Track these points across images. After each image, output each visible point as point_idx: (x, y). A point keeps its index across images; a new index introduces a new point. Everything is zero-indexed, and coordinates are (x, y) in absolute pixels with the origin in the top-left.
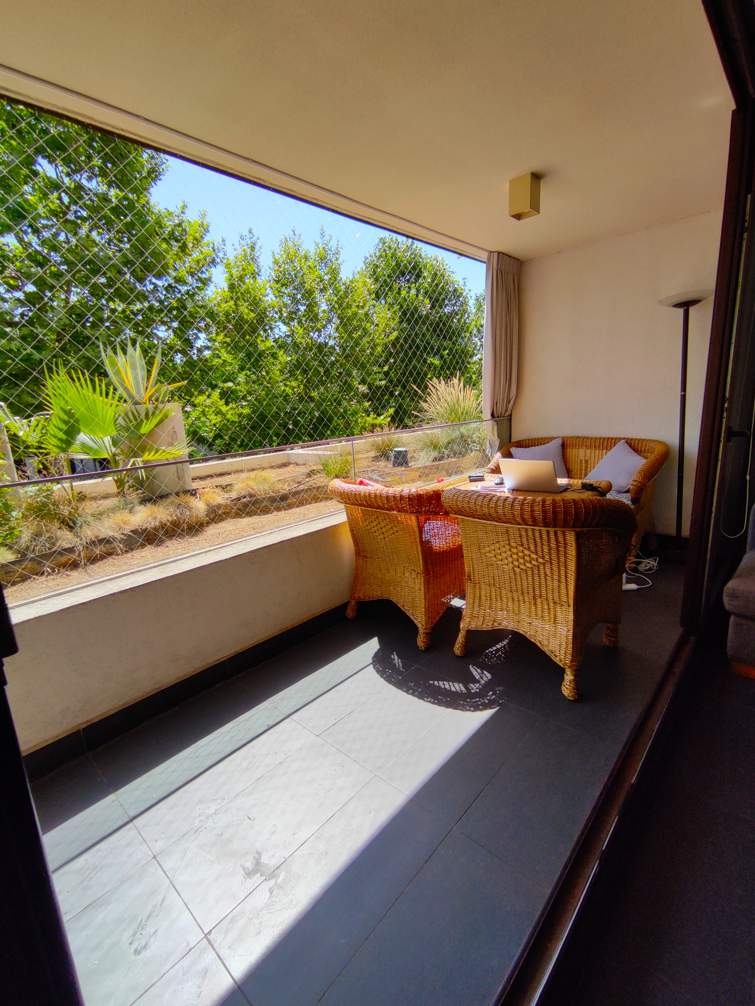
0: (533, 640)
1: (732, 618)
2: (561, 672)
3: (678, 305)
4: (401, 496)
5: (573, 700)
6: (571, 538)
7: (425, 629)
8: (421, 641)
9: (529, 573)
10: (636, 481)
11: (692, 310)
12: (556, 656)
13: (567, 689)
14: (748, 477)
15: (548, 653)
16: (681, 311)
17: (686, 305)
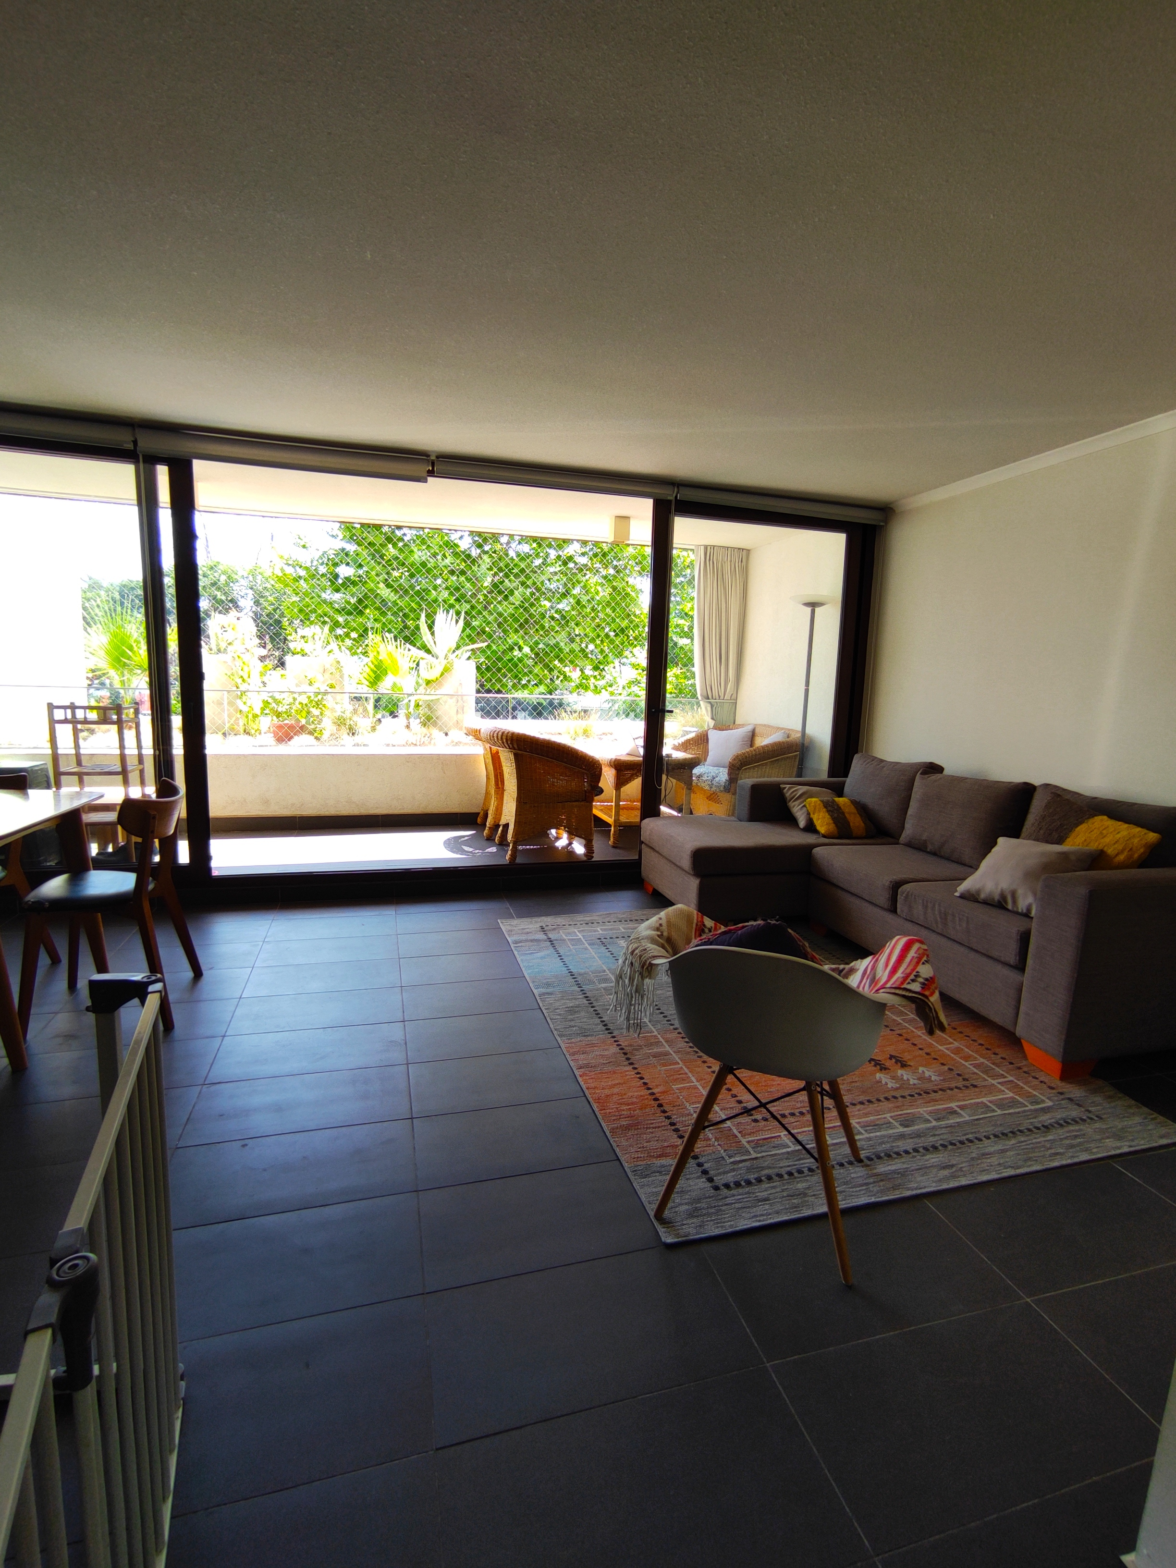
3: (807, 604)
16: (809, 610)
17: (813, 605)
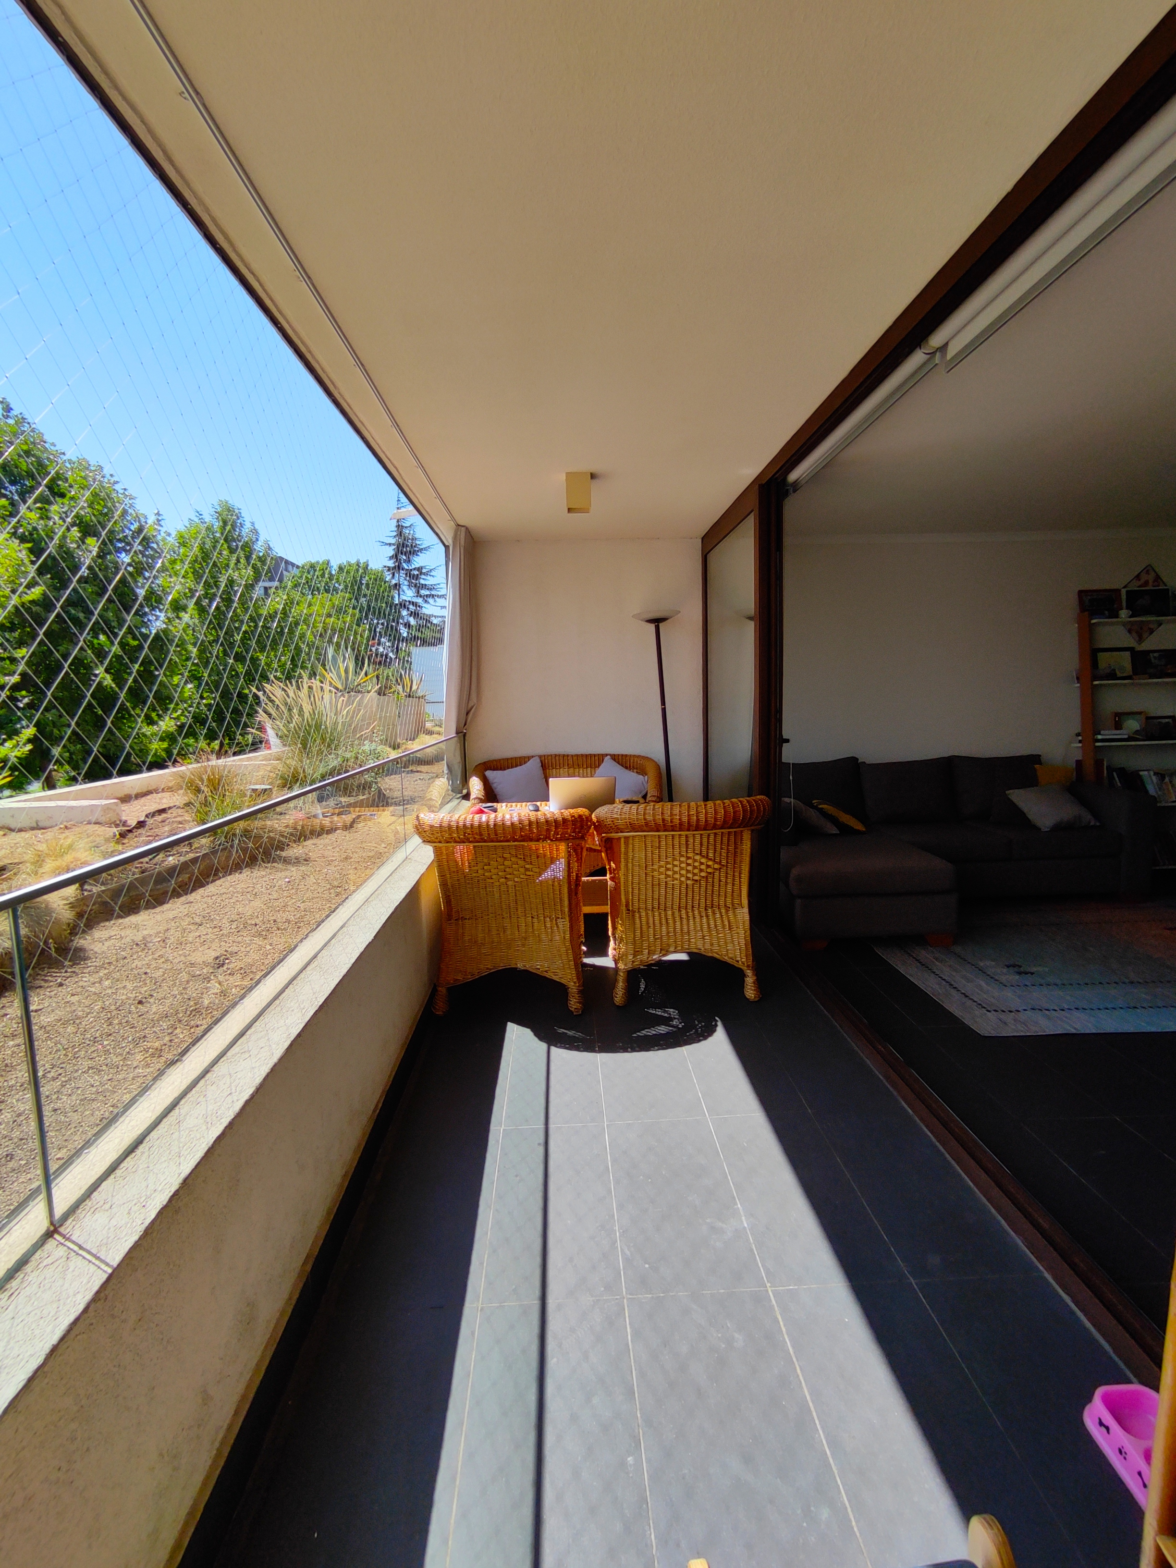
0: (710, 955)
1: (798, 902)
2: (743, 975)
3: (650, 621)
4: (563, 819)
5: (758, 1001)
6: (747, 836)
7: (578, 986)
8: (574, 1003)
9: (703, 883)
10: (654, 796)
11: (662, 626)
12: (738, 961)
13: (750, 992)
14: (791, 778)
15: (730, 961)
16: (652, 627)
17: (657, 622)
